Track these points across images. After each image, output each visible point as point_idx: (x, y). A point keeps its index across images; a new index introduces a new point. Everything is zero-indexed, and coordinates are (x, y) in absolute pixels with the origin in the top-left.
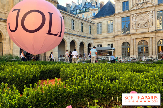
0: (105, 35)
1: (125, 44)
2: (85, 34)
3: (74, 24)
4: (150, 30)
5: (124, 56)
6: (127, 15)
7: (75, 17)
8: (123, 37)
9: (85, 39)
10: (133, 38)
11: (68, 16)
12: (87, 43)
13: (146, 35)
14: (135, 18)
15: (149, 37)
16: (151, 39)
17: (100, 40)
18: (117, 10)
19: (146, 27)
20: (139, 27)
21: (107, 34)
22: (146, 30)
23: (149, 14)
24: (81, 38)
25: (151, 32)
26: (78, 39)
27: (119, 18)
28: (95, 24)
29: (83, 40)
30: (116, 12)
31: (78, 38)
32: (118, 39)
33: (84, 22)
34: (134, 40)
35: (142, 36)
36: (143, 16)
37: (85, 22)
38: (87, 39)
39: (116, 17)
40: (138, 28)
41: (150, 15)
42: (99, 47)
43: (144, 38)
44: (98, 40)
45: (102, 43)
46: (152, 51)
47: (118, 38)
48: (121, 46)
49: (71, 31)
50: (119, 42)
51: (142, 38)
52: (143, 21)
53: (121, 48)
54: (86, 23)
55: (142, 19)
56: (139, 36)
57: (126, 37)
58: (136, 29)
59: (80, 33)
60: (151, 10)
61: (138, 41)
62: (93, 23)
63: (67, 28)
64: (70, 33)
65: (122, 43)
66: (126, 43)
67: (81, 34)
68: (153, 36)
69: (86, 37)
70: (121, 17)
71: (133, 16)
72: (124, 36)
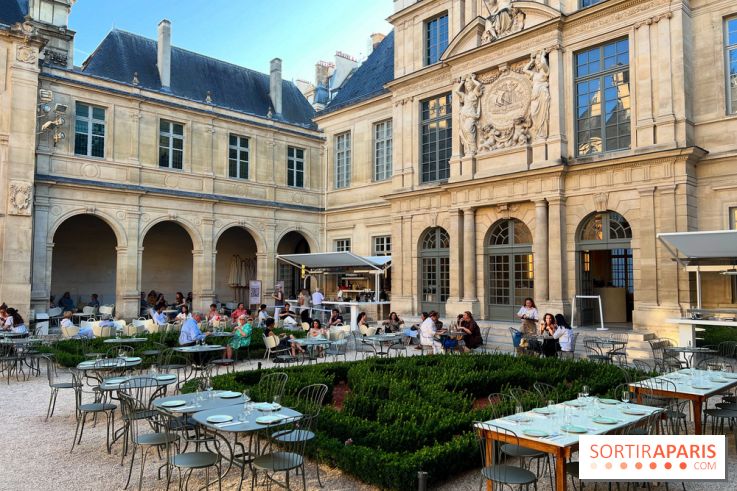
0: (362, 191)
1: (434, 238)
2: (254, 190)
3: (178, 144)
4: (539, 161)
5: (430, 298)
6: (439, 85)
7: (183, 107)
8: (424, 202)
9: (256, 213)
10: (461, 207)
11: (135, 104)
12: (272, 232)
13: (518, 192)
14: (470, 97)
15: (528, 202)
16: (539, 210)
17: (344, 217)
18: (401, 65)
19: (518, 146)
20: (487, 148)
21: (368, 190)
22: (517, 162)
23: (531, 73)
24: (225, 210)
25: (543, 174)
26: (201, 217)
27: (409, 103)
28: (328, 140)
29: (241, 219)
30: (398, 73)
31: (206, 208)
32: (404, 214)
33: (255, 132)
34: (468, 217)
35: (502, 194)
36: (508, 82)
37: (263, 134)
38: (269, 214)
39: (399, 99)
40: (484, 153)
41: (538, 76)
42: (343, 250)
43: (509, 205)
44: (340, 218)
45: (350, 232)
46: (544, 278)
47: (405, 205)
48: (415, 246)
49: (153, 175)
50: (407, 225)
51: (502, 204)
52: (510, 114)
53: (415, 261)
54: (270, 135)
55: (505, 103)
56: (485, 196)
57: (435, 201)
58: (474, 160)
59: (222, 185)
60: (540, 47)
61: (486, 221)
62: (321, 135)
63: (125, 162)
64: (142, 185)
65: (417, 234)
66: (438, 234)
67: (227, 191)
68: (549, 196)
69: (266, 203)
70: (416, 100)
71: (463, 89)
72: (428, 198)
